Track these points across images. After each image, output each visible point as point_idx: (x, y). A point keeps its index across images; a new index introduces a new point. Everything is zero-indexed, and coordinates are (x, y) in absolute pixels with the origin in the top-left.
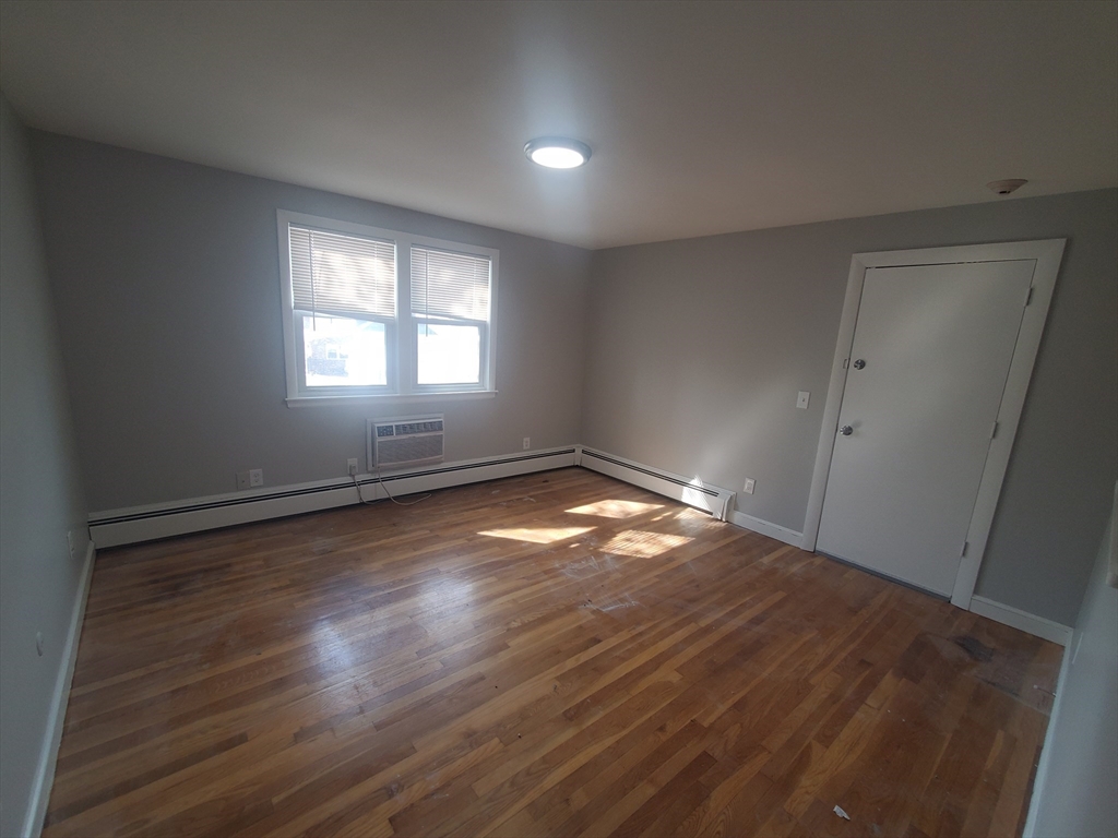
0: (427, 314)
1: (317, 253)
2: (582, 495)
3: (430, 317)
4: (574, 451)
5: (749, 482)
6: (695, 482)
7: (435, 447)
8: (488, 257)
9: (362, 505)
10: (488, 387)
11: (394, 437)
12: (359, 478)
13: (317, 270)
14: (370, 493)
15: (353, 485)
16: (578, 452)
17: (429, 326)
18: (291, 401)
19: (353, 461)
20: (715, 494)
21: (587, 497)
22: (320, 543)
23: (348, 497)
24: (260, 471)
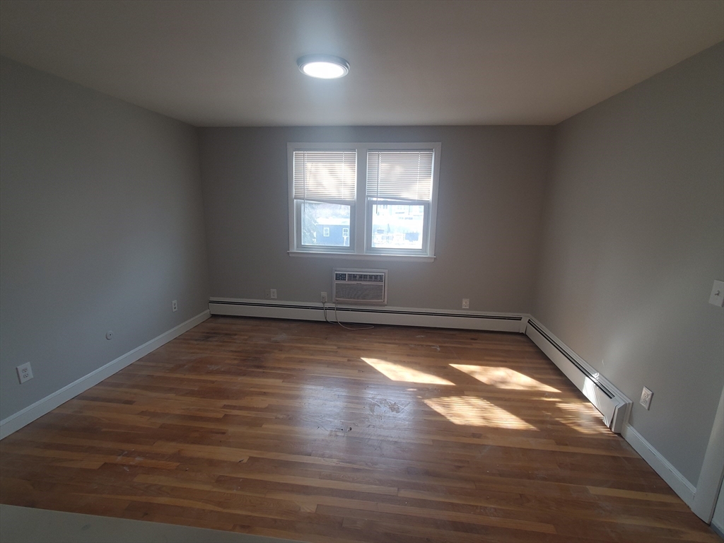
0: (377, 197)
1: (309, 165)
2: (486, 358)
3: (379, 199)
4: (520, 319)
5: (646, 392)
6: (596, 376)
7: (378, 292)
8: (431, 150)
9: (327, 322)
10: (429, 254)
11: (347, 282)
12: (327, 305)
13: (308, 175)
14: (332, 315)
15: (322, 309)
16: (525, 320)
17: (379, 206)
18: (291, 253)
19: (324, 294)
20: (610, 395)
21: (491, 361)
22: (281, 337)
23: (318, 316)
24: (275, 290)
